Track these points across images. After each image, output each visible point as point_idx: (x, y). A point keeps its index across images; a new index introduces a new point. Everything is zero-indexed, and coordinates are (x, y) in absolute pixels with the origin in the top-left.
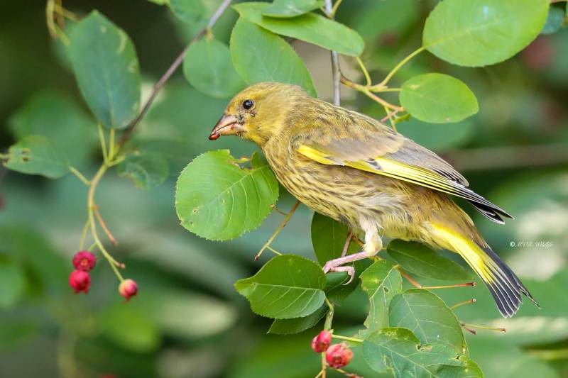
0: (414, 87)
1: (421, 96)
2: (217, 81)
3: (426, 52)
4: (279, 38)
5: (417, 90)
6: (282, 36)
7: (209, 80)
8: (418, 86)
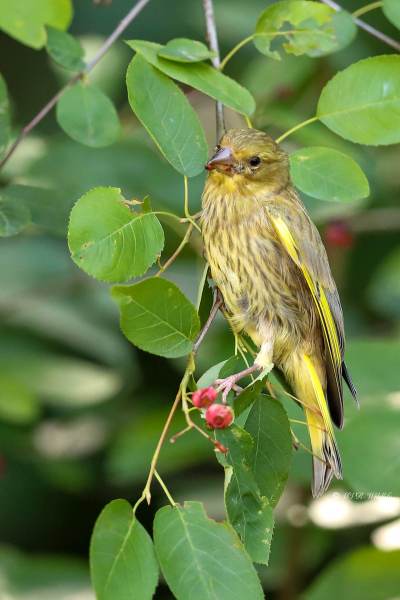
0: (302, 158)
1: (309, 169)
2: (91, 131)
3: (318, 122)
4: (173, 83)
5: (307, 162)
6: (176, 82)
7: (83, 128)
8: (306, 158)
